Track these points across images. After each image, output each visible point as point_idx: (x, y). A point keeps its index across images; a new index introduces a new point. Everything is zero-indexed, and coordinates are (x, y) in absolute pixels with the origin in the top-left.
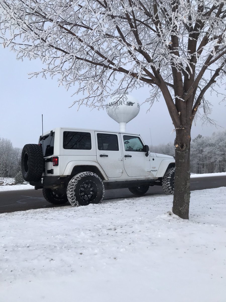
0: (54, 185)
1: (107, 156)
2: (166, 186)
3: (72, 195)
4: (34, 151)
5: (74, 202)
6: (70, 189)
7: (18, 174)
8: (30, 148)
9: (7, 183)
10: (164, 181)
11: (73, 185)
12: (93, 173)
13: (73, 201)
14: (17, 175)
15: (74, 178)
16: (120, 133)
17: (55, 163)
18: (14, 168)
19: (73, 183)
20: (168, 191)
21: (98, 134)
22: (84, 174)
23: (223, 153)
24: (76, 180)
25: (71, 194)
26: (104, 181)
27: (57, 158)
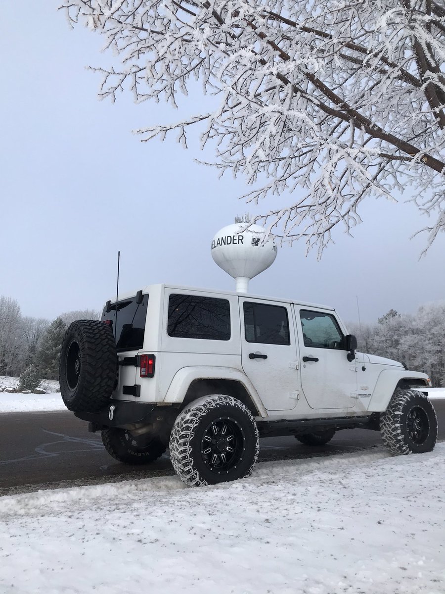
0: (137, 425)
1: (265, 357)
2: (391, 434)
3: (183, 455)
4: (96, 337)
5: (188, 472)
6: (180, 438)
7: (27, 370)
8: (86, 330)
9: (3, 387)
10: (385, 421)
11: (188, 428)
12: (235, 400)
13: (186, 469)
14: (25, 372)
15: (189, 411)
16: (293, 304)
17: (147, 371)
18: (20, 357)
19: (186, 422)
20: (395, 446)
21: (245, 303)
22: (213, 400)
23: (438, 348)
24: (195, 415)
25: (182, 452)
26: (258, 419)
27: (152, 357)
